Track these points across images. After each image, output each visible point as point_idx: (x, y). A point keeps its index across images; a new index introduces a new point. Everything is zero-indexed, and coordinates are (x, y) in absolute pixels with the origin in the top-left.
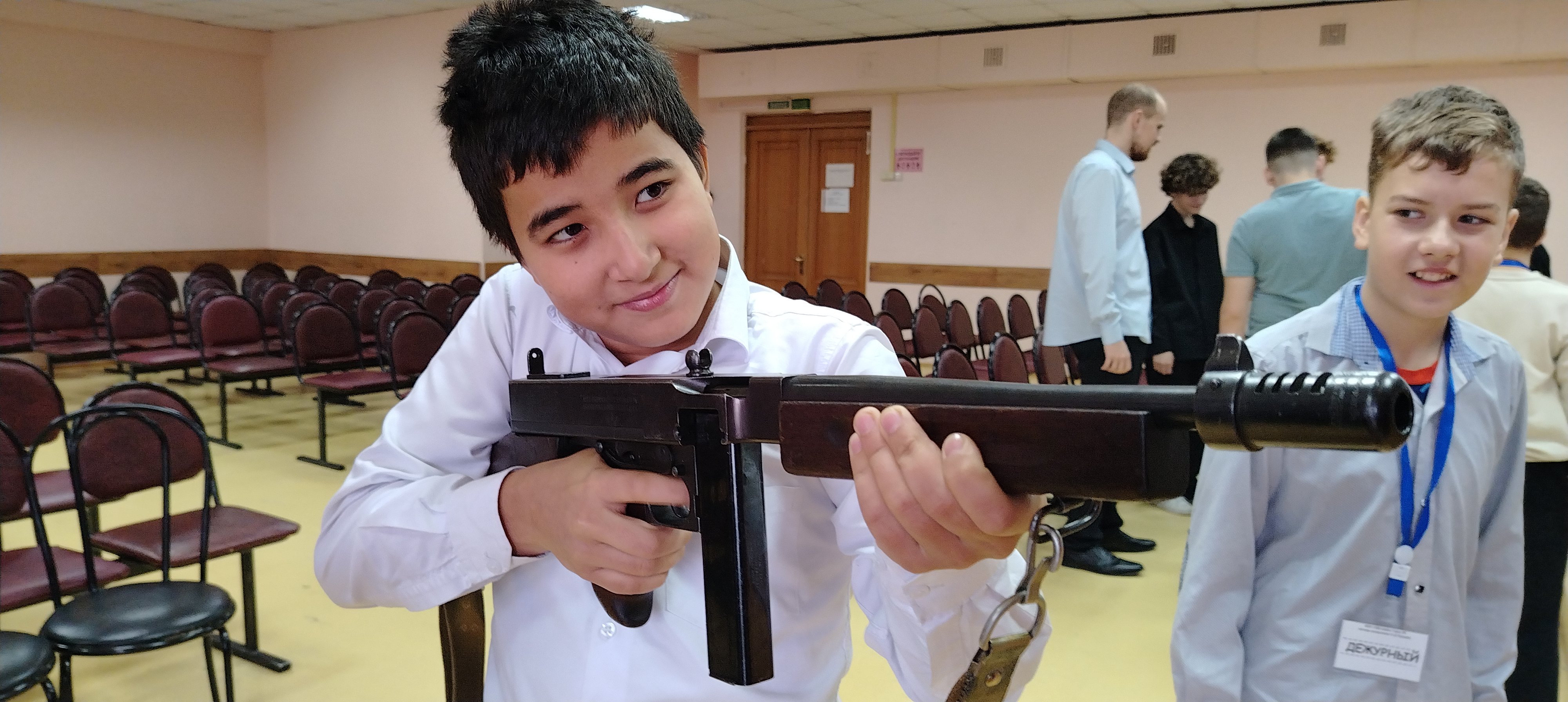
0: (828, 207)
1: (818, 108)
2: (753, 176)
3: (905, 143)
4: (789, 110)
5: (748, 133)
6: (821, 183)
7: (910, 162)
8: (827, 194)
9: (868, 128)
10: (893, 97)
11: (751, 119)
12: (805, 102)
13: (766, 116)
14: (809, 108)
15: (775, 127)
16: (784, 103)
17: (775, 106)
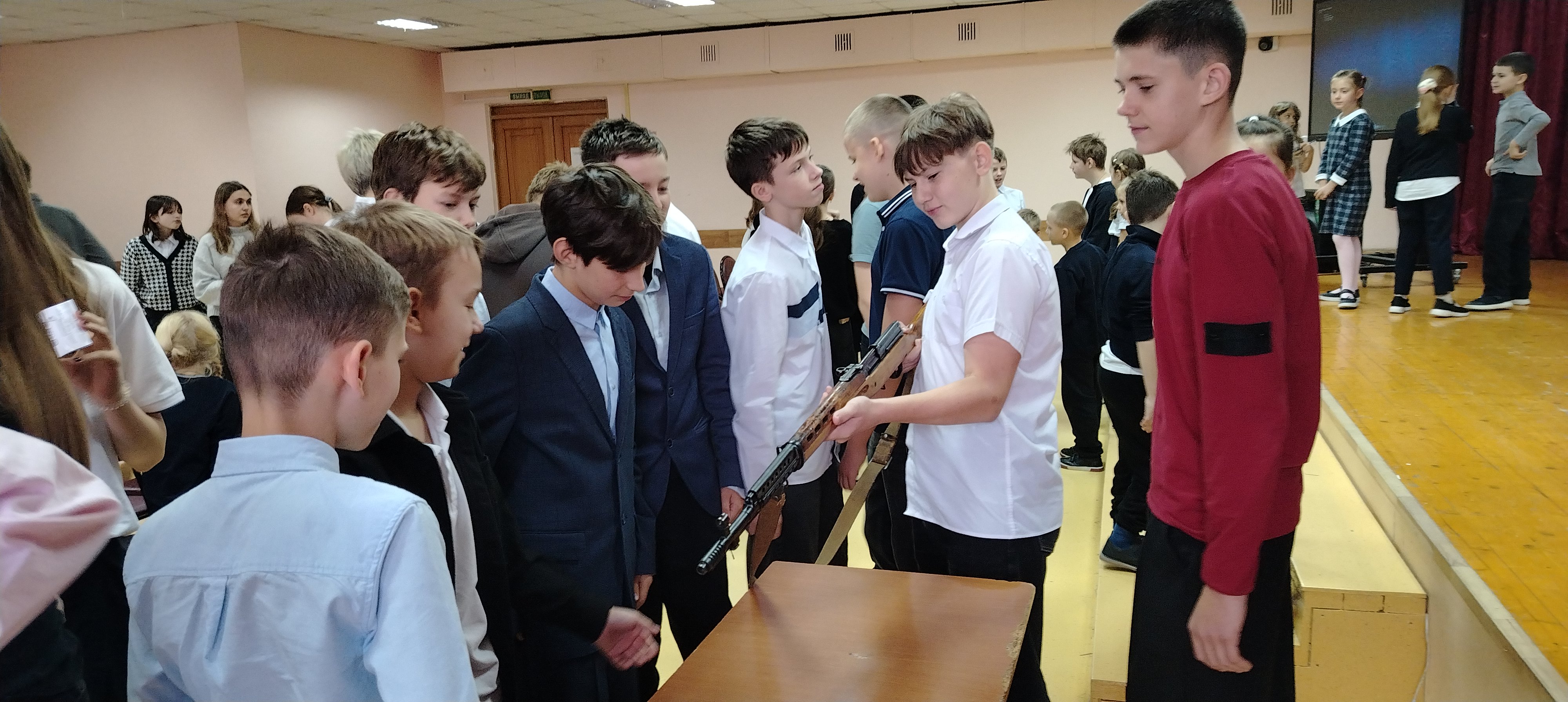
1: (557, 98)
2: (502, 163)
4: (531, 101)
5: (493, 122)
10: (626, 87)
11: (494, 110)
12: (547, 93)
13: (508, 106)
14: (550, 98)
15: (519, 116)
16: (526, 94)
17: (517, 97)
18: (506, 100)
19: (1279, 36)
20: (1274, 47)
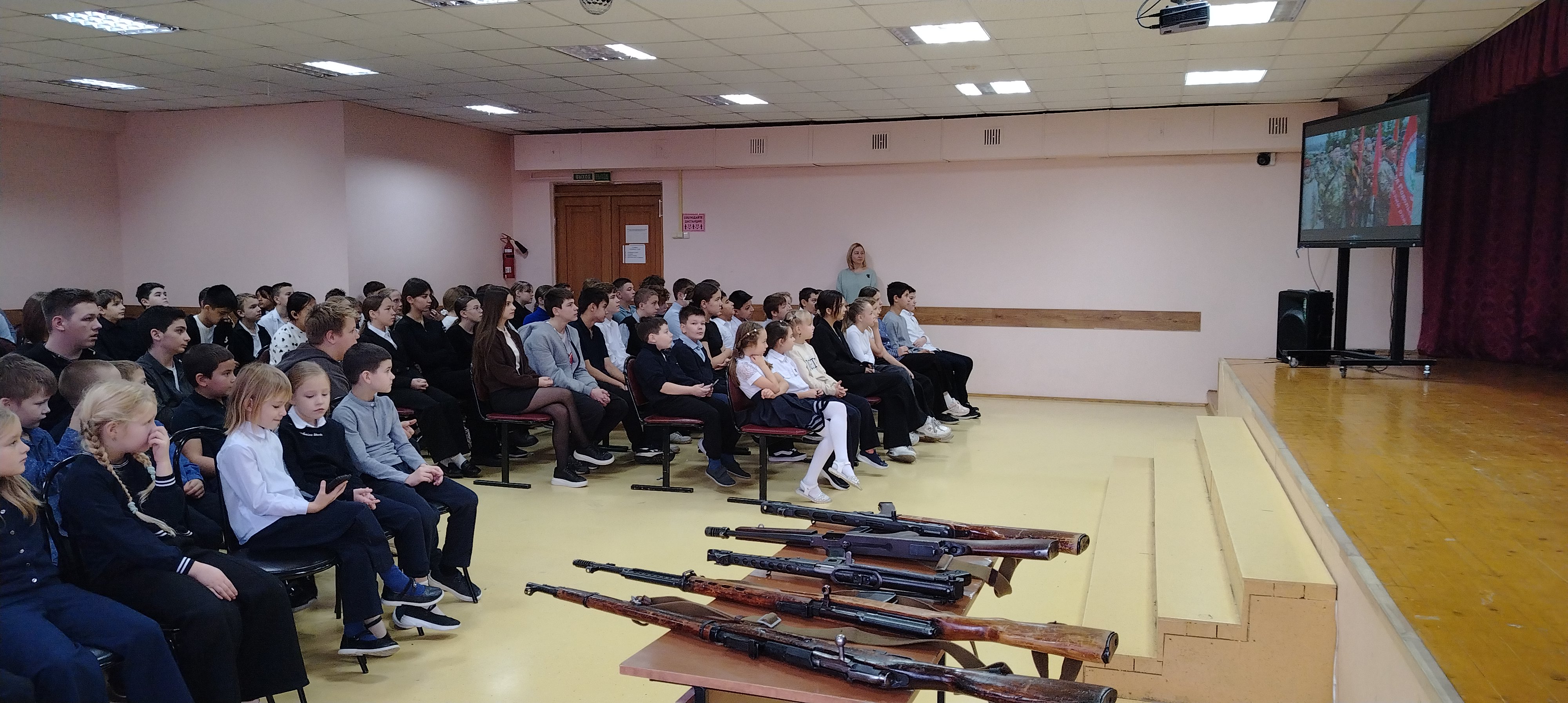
0: (628, 260)
1: (617, 180)
2: (562, 236)
3: (689, 210)
4: (593, 181)
5: (556, 198)
6: (621, 241)
7: (695, 224)
8: (627, 249)
9: (660, 196)
10: (679, 173)
11: (558, 188)
12: (605, 175)
13: (571, 185)
14: (610, 180)
15: (580, 194)
16: (588, 174)
17: (580, 177)
18: (570, 180)
19: (1276, 153)
20: (1272, 162)
